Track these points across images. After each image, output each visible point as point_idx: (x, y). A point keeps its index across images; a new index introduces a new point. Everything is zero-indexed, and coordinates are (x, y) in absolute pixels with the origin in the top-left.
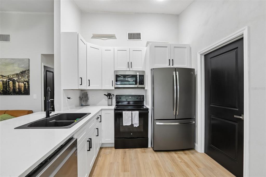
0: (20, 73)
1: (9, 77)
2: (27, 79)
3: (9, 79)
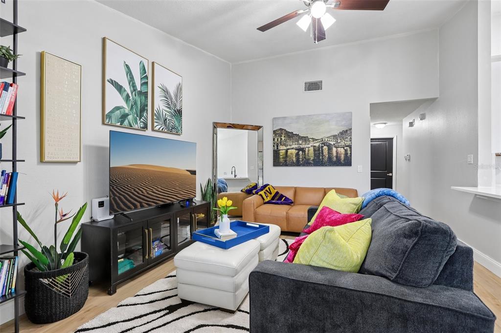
0: (338, 135)
1: (322, 141)
2: (348, 143)
3: (322, 144)
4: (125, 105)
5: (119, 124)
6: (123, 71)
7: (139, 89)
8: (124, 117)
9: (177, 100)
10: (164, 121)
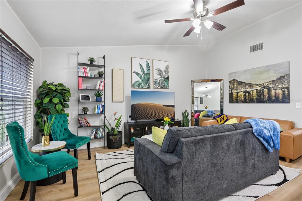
0: (277, 80)
1: (263, 85)
2: (286, 85)
3: (263, 87)
4: (140, 80)
5: (138, 87)
6: (139, 67)
7: (146, 72)
8: (140, 84)
9: (166, 73)
10: (159, 84)
